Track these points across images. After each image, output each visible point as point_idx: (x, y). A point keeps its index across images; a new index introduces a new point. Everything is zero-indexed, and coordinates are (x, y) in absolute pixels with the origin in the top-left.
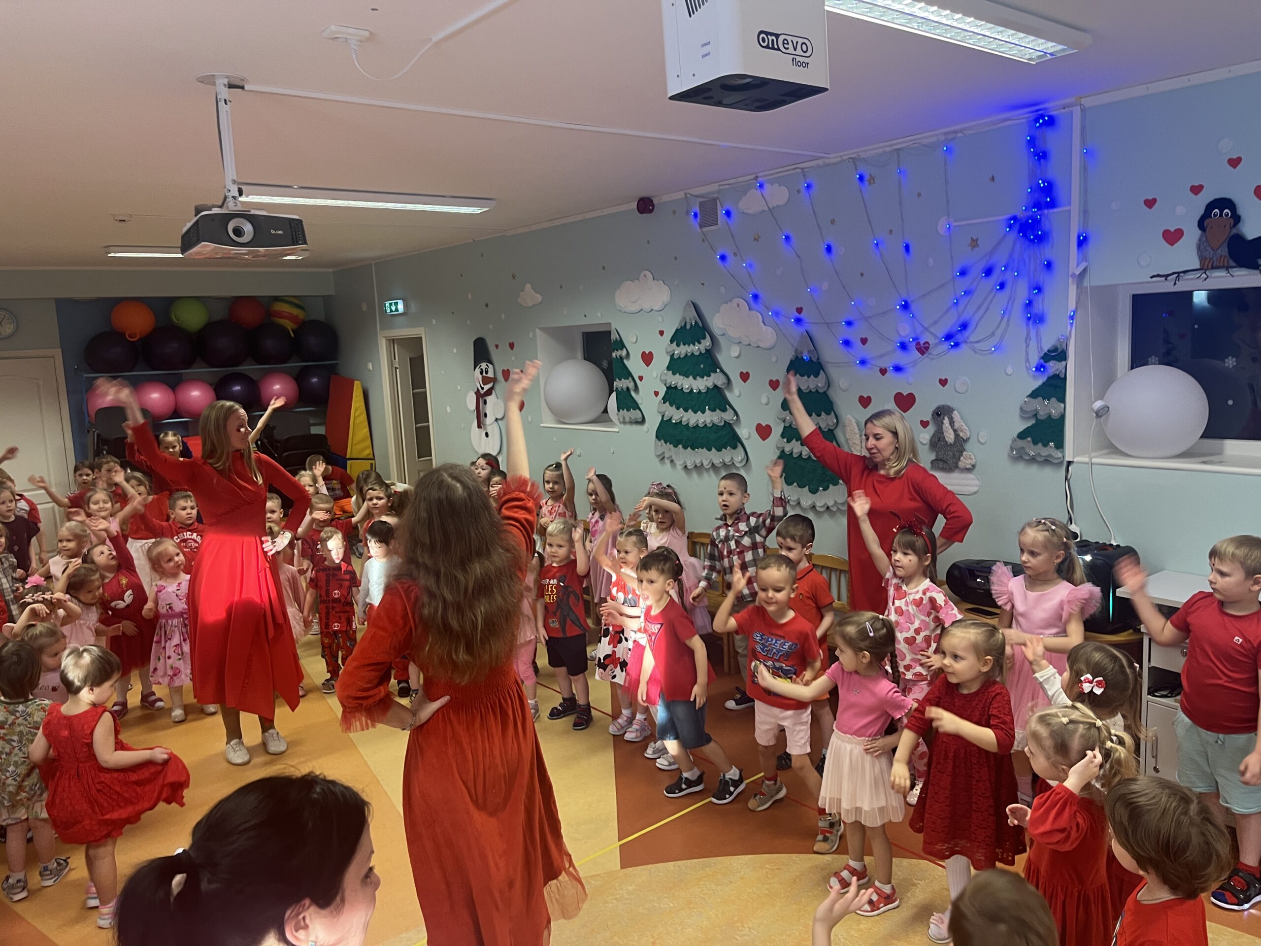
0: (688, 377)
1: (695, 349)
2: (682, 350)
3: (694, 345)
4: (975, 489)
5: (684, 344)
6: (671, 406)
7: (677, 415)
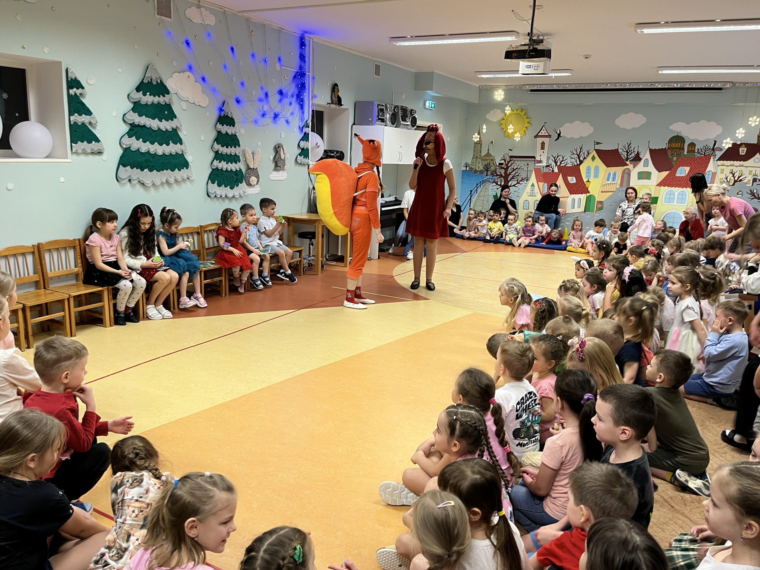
0: (154, 119)
1: (161, 100)
2: (149, 99)
3: (159, 97)
4: (286, 177)
5: (150, 95)
6: (138, 139)
7: (145, 147)
